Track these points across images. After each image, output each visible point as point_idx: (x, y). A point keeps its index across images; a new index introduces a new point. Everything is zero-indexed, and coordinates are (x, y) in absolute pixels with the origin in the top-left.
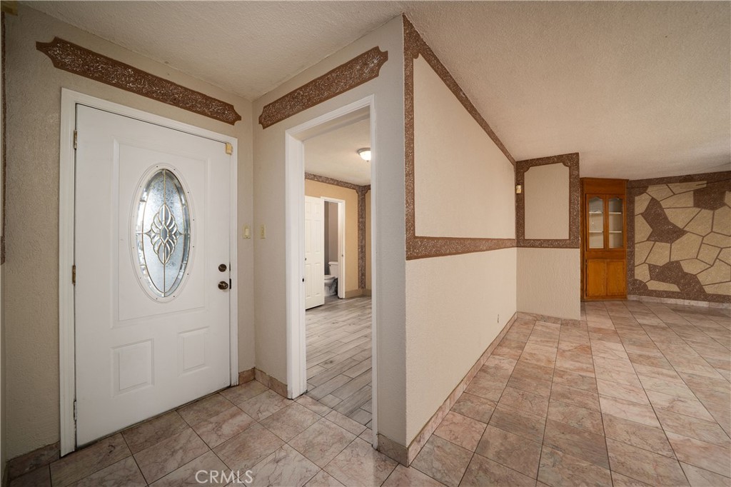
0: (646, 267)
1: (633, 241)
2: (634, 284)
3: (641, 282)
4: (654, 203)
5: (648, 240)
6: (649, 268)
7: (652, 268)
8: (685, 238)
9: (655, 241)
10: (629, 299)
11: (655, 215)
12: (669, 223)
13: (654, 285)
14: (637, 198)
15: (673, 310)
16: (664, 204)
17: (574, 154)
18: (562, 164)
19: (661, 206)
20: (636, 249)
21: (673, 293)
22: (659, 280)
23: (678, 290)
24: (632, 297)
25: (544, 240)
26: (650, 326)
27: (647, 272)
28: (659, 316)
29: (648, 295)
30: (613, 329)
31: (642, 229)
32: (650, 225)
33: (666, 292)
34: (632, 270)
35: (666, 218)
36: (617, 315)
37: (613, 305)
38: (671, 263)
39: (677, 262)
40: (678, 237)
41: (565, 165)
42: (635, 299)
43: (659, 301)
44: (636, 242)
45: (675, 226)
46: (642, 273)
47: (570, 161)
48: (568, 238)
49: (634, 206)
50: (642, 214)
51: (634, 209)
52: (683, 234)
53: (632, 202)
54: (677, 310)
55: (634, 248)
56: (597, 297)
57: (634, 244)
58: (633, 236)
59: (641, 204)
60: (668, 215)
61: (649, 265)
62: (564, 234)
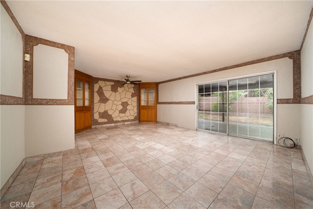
0: (98, 113)
1: (93, 103)
2: (94, 121)
3: (96, 119)
4: (100, 88)
5: (98, 102)
6: (99, 114)
7: (100, 113)
8: (109, 101)
9: (101, 103)
10: (92, 127)
11: (101, 92)
12: (104, 96)
13: (101, 120)
14: (95, 85)
15: (107, 129)
16: (103, 89)
17: (72, 47)
18: (64, 50)
19: (102, 89)
20: (95, 106)
21: (106, 122)
22: (102, 118)
23: (107, 121)
24: (93, 127)
25: (50, 100)
26: (103, 139)
27: (98, 115)
28: (104, 133)
29: (99, 125)
30: (91, 147)
31: (97, 98)
32: (99, 96)
33: (104, 122)
34: (93, 115)
35: (104, 94)
36: (90, 137)
37: (87, 132)
38: (105, 111)
39: (107, 111)
40: (107, 101)
41: (66, 51)
42: (94, 127)
43: (102, 126)
44: (95, 103)
45: (106, 97)
46: (96, 116)
47: (69, 51)
48: (67, 99)
49: (94, 88)
50: (97, 92)
51: (94, 89)
52: (108, 100)
53: (93, 86)
54: (108, 128)
55: (94, 106)
56: (80, 130)
57: (94, 104)
58: (93, 101)
59: (96, 87)
60: (104, 93)
61: (99, 112)
62: (64, 96)
